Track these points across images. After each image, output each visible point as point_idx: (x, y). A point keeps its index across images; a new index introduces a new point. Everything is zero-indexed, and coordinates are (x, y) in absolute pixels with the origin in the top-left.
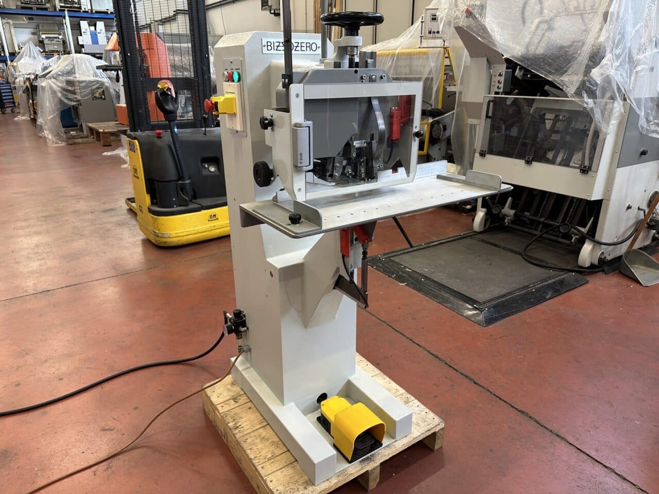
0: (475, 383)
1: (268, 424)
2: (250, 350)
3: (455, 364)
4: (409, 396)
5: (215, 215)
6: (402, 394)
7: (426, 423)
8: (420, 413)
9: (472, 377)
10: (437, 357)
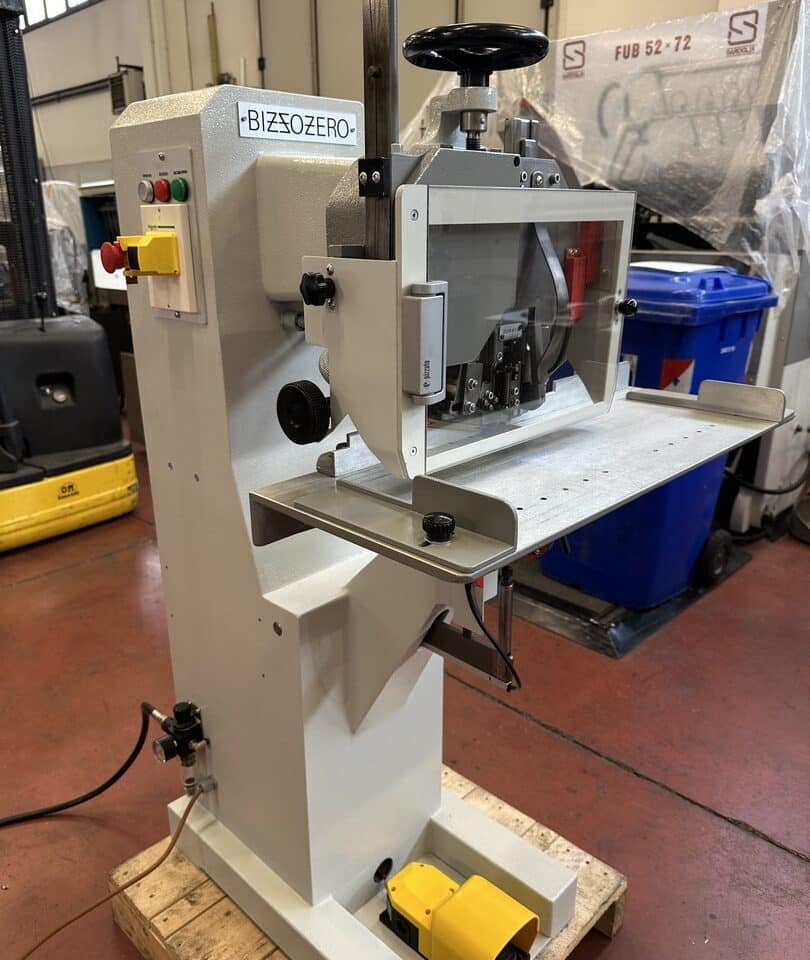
0: (638, 775)
1: (277, 948)
2: (215, 787)
3: (593, 742)
4: (545, 830)
5: (71, 487)
6: (530, 830)
7: (594, 888)
8: (578, 867)
9: (630, 764)
10: (556, 731)
